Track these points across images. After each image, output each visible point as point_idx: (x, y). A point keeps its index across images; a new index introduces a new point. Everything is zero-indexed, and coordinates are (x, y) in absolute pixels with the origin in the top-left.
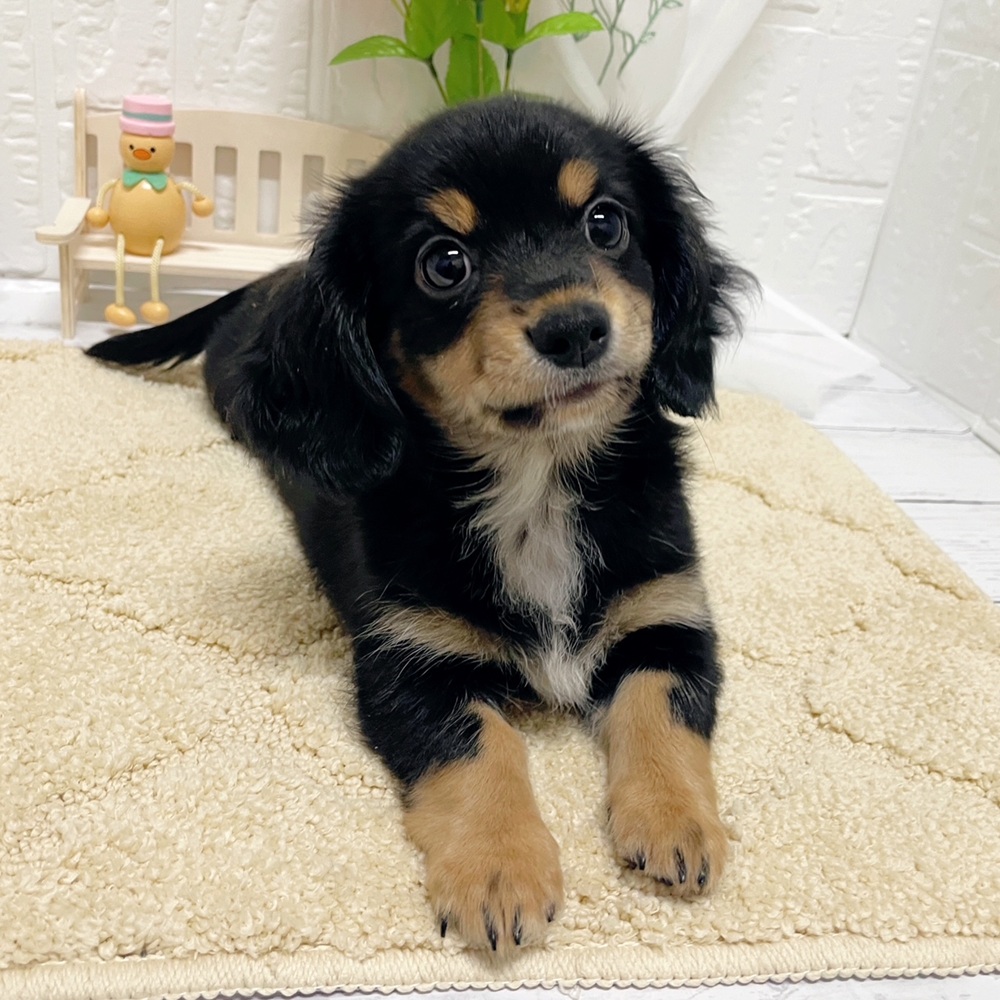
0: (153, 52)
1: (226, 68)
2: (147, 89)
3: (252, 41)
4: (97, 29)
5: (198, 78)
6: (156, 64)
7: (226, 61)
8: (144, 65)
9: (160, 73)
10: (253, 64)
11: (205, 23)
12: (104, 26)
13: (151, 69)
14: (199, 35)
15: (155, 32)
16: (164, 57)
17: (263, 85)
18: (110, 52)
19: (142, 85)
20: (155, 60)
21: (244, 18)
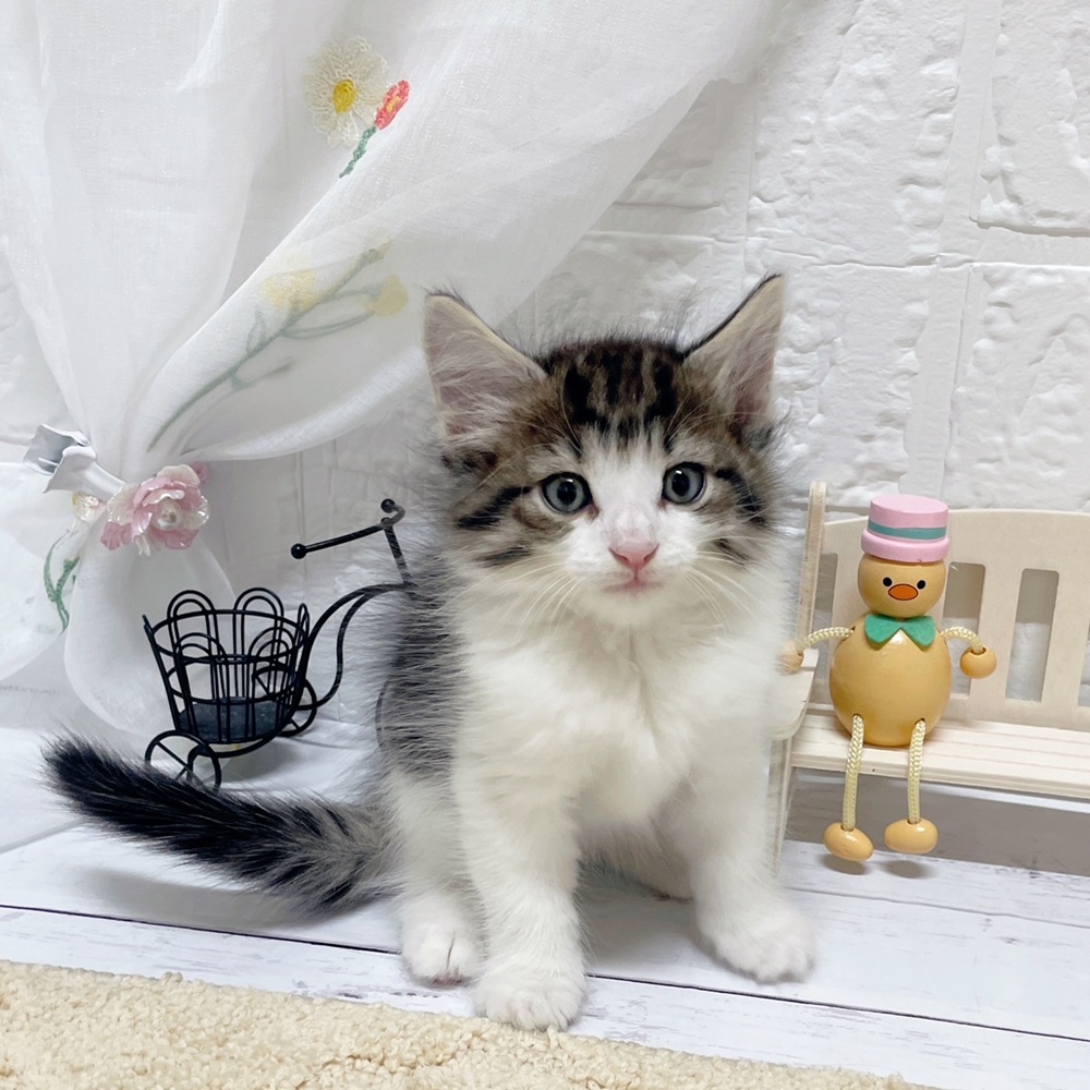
0: (887, 419)
1: (999, 439)
2: (869, 473)
3: (1048, 396)
4: (803, 386)
5: (954, 455)
6: (887, 437)
7: (1003, 429)
8: (868, 438)
9: (890, 449)
10: (1046, 432)
11: (972, 371)
12: (811, 381)
13: (878, 444)
14: (961, 390)
15: (891, 388)
16: (901, 425)
17: (1059, 464)
18: (818, 419)
19: (862, 468)
20: (887, 429)
21: (1038, 360)
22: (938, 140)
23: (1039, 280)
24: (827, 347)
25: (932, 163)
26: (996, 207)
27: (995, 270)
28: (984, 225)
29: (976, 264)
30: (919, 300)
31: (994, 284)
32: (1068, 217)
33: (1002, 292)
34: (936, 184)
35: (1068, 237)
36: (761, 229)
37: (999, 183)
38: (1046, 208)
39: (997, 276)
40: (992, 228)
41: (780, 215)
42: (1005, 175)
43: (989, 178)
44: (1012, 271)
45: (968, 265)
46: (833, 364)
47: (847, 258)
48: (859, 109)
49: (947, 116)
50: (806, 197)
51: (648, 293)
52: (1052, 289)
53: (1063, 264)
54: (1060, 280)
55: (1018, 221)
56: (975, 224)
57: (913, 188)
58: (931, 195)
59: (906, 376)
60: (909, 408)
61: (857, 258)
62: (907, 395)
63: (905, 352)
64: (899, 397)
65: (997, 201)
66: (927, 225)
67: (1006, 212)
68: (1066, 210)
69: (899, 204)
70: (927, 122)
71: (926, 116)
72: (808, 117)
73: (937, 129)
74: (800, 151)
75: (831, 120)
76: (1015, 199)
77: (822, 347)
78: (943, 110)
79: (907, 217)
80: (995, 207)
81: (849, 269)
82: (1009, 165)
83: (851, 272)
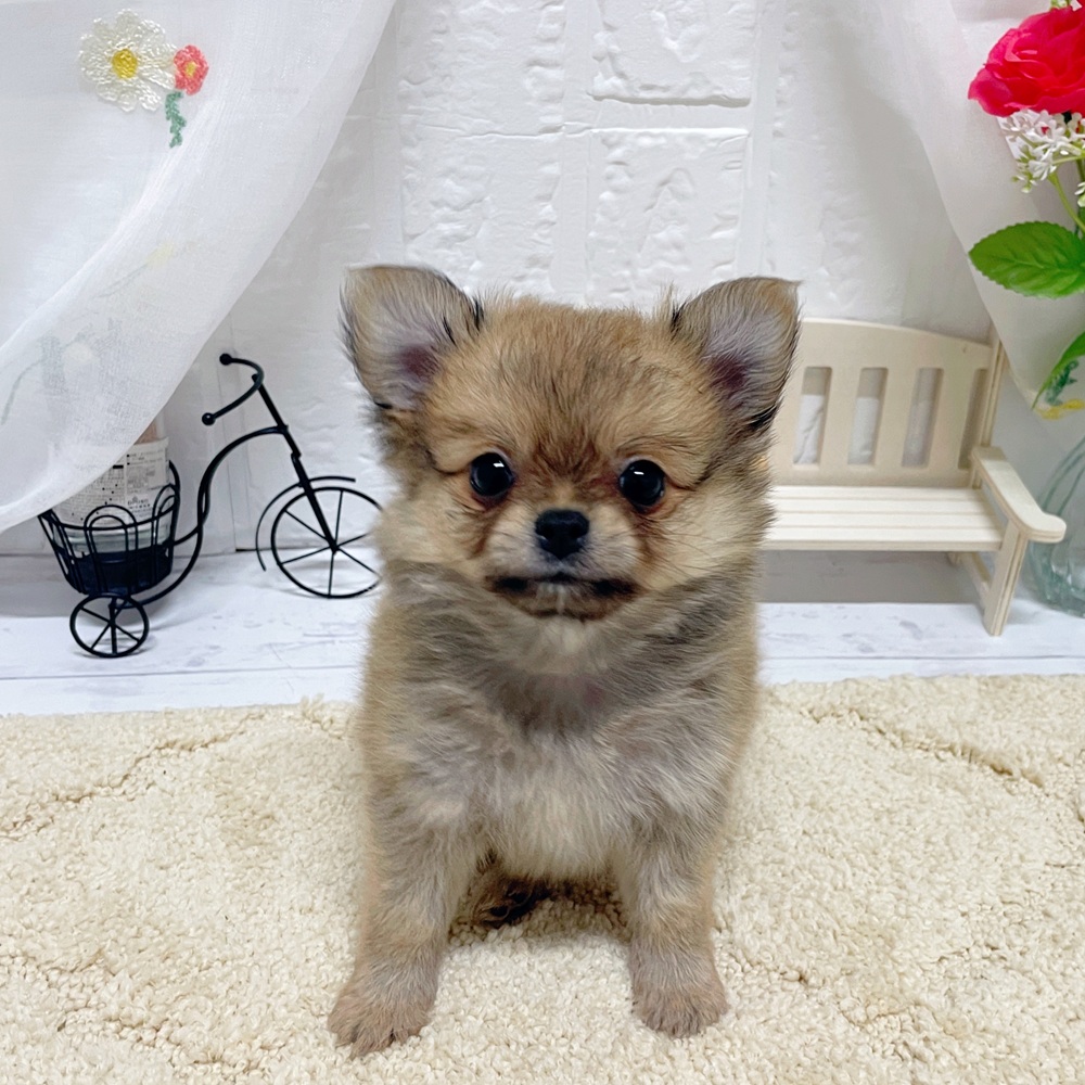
0: (534, 261)
1: (627, 273)
4: (462, 238)
5: (591, 288)
6: (536, 276)
7: (628, 264)
8: (521, 278)
9: (540, 286)
10: (662, 264)
11: (600, 218)
12: (469, 233)
13: (530, 282)
14: (592, 234)
15: (535, 236)
16: (546, 266)
18: (477, 265)
20: (534, 270)
21: (651, 207)
22: (554, 28)
23: (646, 142)
24: (478, 205)
25: (550, 48)
26: (607, 83)
27: (610, 135)
28: (598, 98)
29: (595, 131)
30: (551, 162)
31: (611, 146)
32: (665, 89)
33: (618, 153)
34: (555, 65)
35: (666, 106)
36: (412, 107)
37: (607, 63)
38: (647, 82)
39: (613, 140)
40: (606, 100)
41: (427, 95)
42: (612, 57)
43: (600, 59)
44: (624, 135)
45: (587, 131)
46: (485, 218)
47: (488, 129)
49: (560, 8)
50: (448, 78)
52: (657, 148)
53: (664, 127)
54: (662, 141)
55: (625, 94)
56: (591, 98)
57: (537, 69)
58: (552, 74)
59: (546, 226)
60: (551, 252)
61: (497, 129)
62: (549, 241)
63: (544, 206)
64: (541, 243)
65: (607, 77)
66: (551, 99)
67: (614, 86)
68: (663, 83)
69: (528, 83)
70: (544, 12)
71: (543, 8)
72: (443, 11)
73: (553, 18)
74: (438, 40)
75: (463, 13)
76: (621, 75)
77: (474, 205)
78: (558, 3)
79: (535, 93)
81: (490, 139)
82: (615, 48)
83: (493, 141)
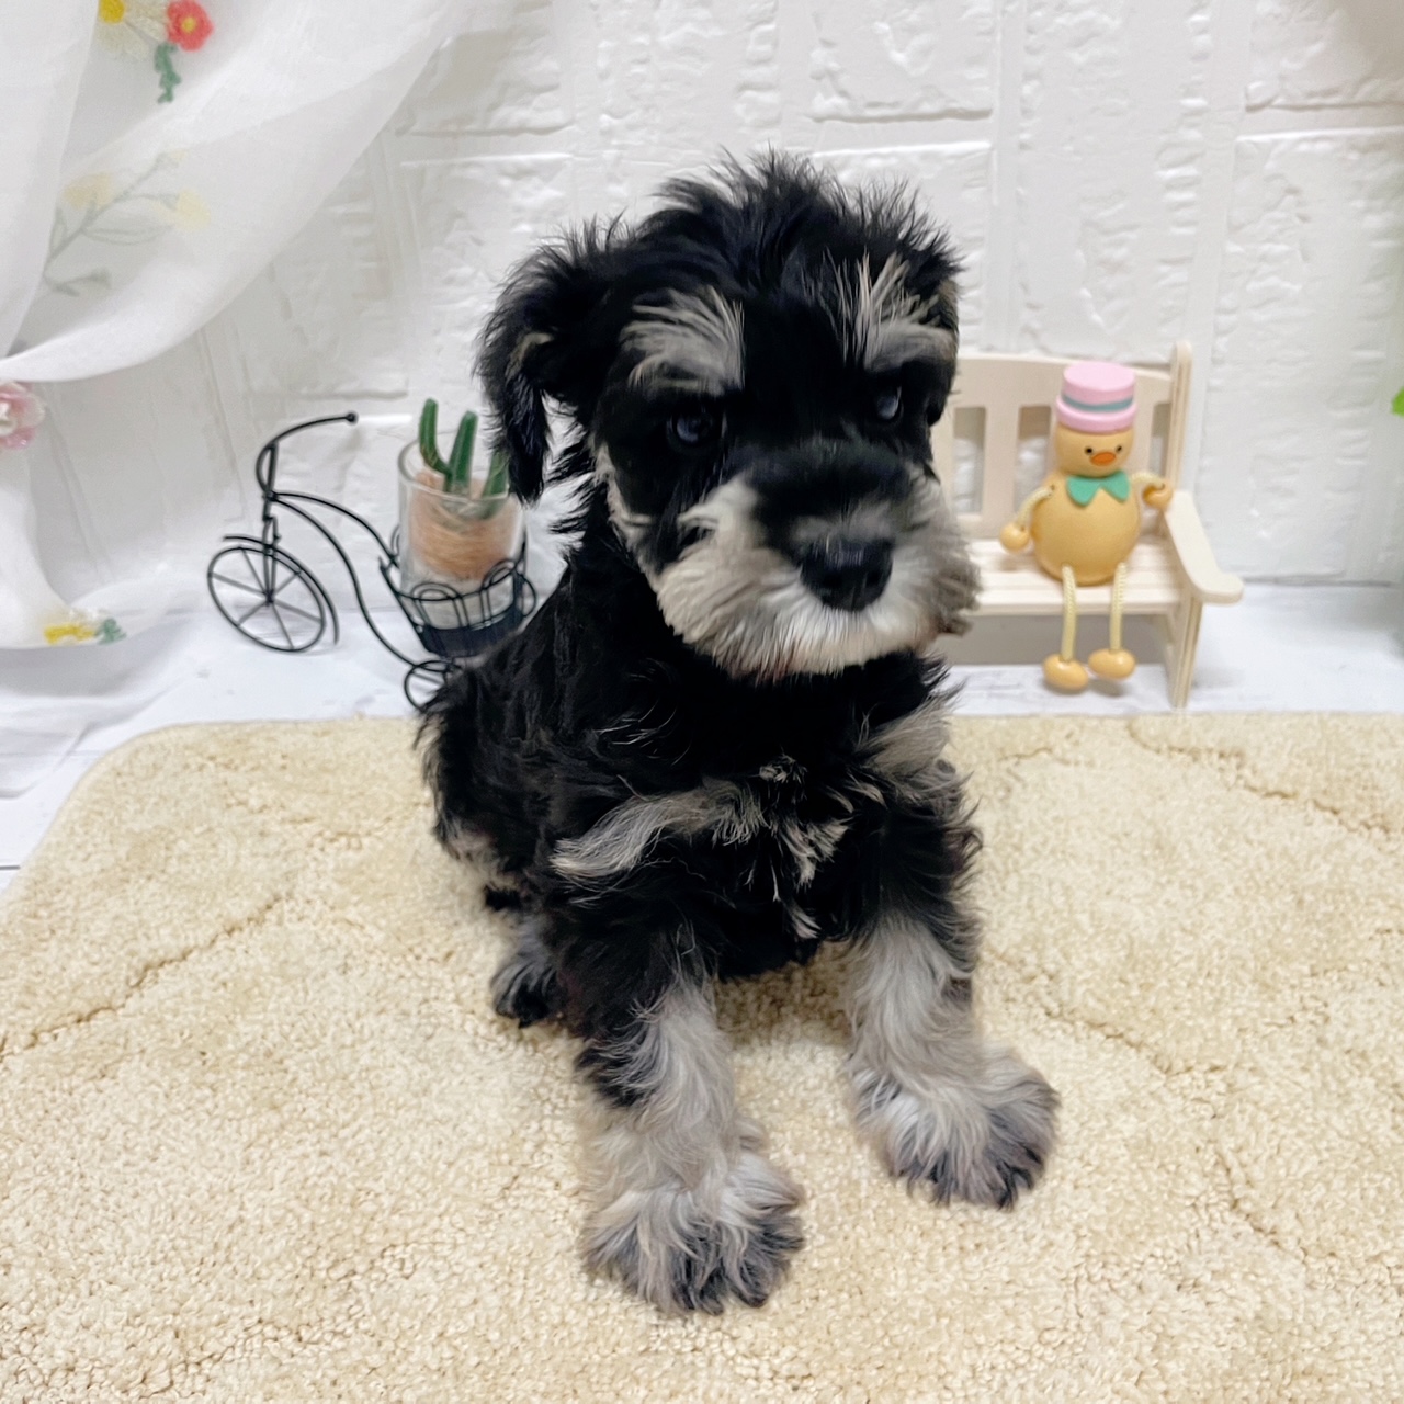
22: (766, 48)
23: (875, 163)
25: (762, 70)
26: (828, 102)
27: (835, 158)
28: (819, 120)
32: (894, 105)
34: (770, 87)
35: (897, 123)
36: (614, 142)
37: (826, 81)
38: (872, 99)
39: (837, 163)
41: (631, 127)
42: (832, 75)
43: (818, 77)
48: (689, 27)
49: (771, 27)
51: (519, 209)
52: (888, 168)
53: (894, 145)
54: (893, 161)
55: (848, 113)
56: (810, 120)
58: (768, 98)
65: (827, 96)
66: (767, 124)
67: (836, 106)
68: (890, 99)
70: (754, 34)
71: (751, 28)
72: (643, 39)
73: (763, 38)
74: (639, 69)
75: (665, 39)
76: (843, 94)
78: (767, 22)
79: (748, 119)
80: (826, 103)
82: (833, 65)
